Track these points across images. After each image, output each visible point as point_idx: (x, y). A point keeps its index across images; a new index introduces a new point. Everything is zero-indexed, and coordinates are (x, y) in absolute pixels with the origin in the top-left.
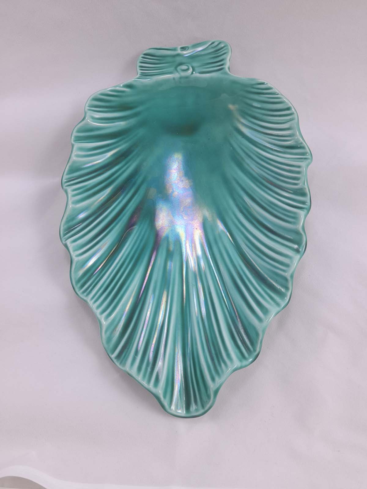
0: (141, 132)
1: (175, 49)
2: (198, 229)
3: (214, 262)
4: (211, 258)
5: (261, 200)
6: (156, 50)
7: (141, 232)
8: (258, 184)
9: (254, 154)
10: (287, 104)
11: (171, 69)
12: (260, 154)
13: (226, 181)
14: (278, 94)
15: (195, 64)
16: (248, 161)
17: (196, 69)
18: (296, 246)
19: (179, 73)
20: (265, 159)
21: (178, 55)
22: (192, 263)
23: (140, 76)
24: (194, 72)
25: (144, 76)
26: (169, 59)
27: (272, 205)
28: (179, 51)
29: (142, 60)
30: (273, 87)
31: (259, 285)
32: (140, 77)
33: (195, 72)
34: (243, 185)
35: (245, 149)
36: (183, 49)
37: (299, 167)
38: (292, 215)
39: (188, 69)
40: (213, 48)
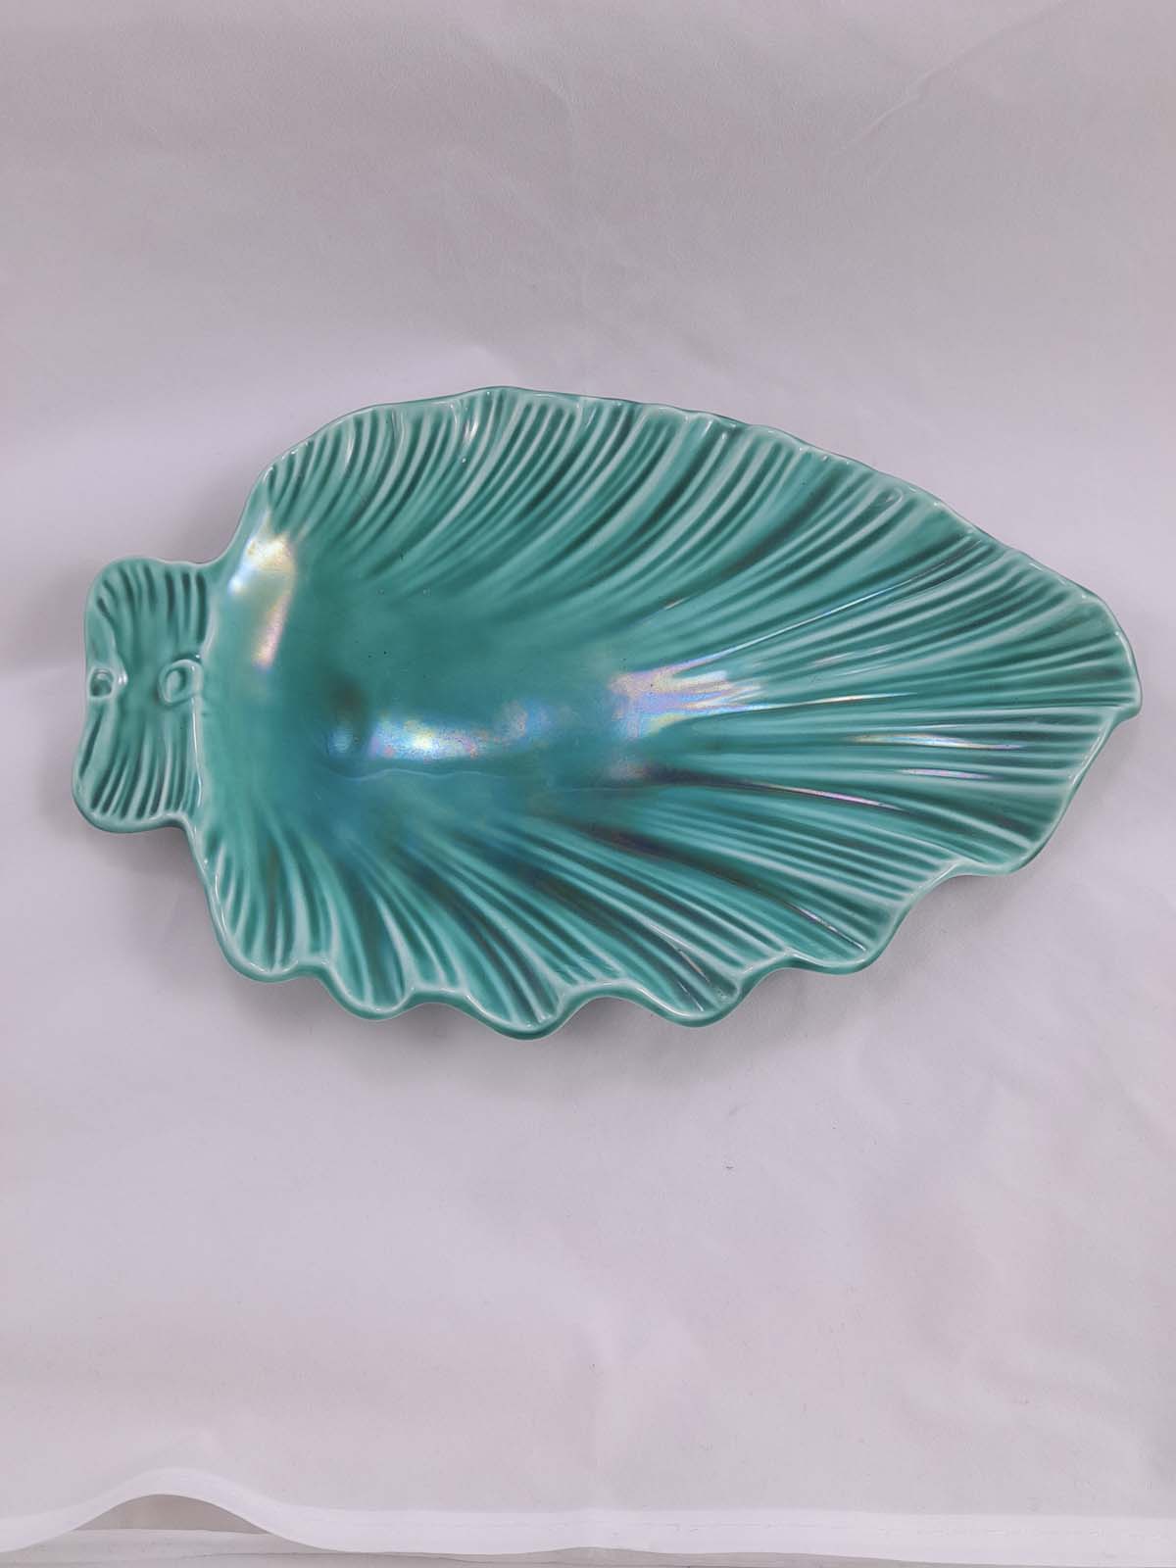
0: (347, 835)
1: (100, 712)
2: (651, 683)
3: (746, 639)
4: (734, 646)
5: (591, 515)
6: (90, 767)
7: (670, 821)
8: (545, 522)
9: (457, 530)
10: (346, 424)
11: (169, 722)
12: (462, 513)
13: (519, 611)
14: (311, 445)
15: (167, 651)
16: (470, 549)
17: (185, 648)
18: (724, 436)
19: (193, 695)
20: (482, 497)
21: (122, 701)
22: (751, 689)
23: (181, 808)
24: (197, 656)
25: (184, 799)
26: (131, 728)
27: (609, 490)
28: (111, 698)
29: (114, 811)
30: (287, 453)
31: (811, 526)
32: (184, 809)
33: (197, 654)
34: (538, 564)
35: (439, 552)
36: (97, 689)
37: (528, 408)
38: (650, 433)
39: (184, 673)
40: (117, 604)
